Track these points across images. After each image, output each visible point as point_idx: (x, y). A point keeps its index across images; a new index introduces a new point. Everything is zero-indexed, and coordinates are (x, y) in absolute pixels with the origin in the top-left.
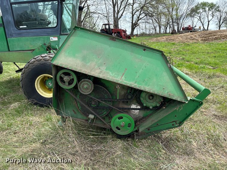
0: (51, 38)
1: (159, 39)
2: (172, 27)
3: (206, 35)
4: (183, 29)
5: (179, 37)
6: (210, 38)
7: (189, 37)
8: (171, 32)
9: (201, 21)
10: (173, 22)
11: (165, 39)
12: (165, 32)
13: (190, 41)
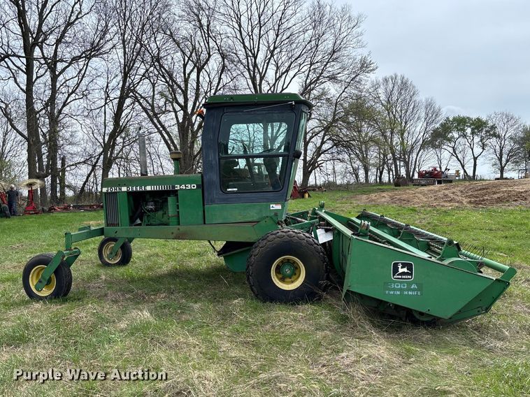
0: (271, 206)
1: (373, 198)
2: (394, 169)
3: (476, 193)
4: (420, 174)
5: (420, 195)
6: (485, 198)
7: (440, 194)
8: (392, 181)
9: (457, 157)
10: (395, 159)
11: (388, 199)
12: (378, 181)
13: (446, 204)
